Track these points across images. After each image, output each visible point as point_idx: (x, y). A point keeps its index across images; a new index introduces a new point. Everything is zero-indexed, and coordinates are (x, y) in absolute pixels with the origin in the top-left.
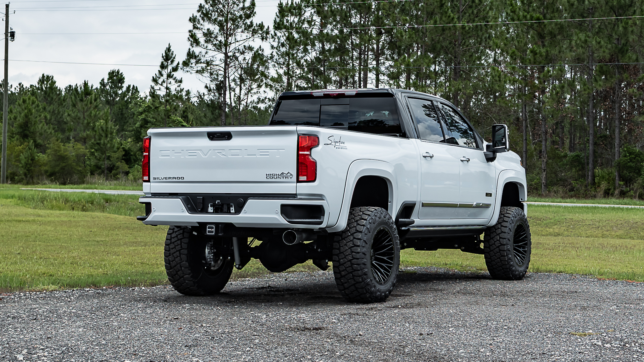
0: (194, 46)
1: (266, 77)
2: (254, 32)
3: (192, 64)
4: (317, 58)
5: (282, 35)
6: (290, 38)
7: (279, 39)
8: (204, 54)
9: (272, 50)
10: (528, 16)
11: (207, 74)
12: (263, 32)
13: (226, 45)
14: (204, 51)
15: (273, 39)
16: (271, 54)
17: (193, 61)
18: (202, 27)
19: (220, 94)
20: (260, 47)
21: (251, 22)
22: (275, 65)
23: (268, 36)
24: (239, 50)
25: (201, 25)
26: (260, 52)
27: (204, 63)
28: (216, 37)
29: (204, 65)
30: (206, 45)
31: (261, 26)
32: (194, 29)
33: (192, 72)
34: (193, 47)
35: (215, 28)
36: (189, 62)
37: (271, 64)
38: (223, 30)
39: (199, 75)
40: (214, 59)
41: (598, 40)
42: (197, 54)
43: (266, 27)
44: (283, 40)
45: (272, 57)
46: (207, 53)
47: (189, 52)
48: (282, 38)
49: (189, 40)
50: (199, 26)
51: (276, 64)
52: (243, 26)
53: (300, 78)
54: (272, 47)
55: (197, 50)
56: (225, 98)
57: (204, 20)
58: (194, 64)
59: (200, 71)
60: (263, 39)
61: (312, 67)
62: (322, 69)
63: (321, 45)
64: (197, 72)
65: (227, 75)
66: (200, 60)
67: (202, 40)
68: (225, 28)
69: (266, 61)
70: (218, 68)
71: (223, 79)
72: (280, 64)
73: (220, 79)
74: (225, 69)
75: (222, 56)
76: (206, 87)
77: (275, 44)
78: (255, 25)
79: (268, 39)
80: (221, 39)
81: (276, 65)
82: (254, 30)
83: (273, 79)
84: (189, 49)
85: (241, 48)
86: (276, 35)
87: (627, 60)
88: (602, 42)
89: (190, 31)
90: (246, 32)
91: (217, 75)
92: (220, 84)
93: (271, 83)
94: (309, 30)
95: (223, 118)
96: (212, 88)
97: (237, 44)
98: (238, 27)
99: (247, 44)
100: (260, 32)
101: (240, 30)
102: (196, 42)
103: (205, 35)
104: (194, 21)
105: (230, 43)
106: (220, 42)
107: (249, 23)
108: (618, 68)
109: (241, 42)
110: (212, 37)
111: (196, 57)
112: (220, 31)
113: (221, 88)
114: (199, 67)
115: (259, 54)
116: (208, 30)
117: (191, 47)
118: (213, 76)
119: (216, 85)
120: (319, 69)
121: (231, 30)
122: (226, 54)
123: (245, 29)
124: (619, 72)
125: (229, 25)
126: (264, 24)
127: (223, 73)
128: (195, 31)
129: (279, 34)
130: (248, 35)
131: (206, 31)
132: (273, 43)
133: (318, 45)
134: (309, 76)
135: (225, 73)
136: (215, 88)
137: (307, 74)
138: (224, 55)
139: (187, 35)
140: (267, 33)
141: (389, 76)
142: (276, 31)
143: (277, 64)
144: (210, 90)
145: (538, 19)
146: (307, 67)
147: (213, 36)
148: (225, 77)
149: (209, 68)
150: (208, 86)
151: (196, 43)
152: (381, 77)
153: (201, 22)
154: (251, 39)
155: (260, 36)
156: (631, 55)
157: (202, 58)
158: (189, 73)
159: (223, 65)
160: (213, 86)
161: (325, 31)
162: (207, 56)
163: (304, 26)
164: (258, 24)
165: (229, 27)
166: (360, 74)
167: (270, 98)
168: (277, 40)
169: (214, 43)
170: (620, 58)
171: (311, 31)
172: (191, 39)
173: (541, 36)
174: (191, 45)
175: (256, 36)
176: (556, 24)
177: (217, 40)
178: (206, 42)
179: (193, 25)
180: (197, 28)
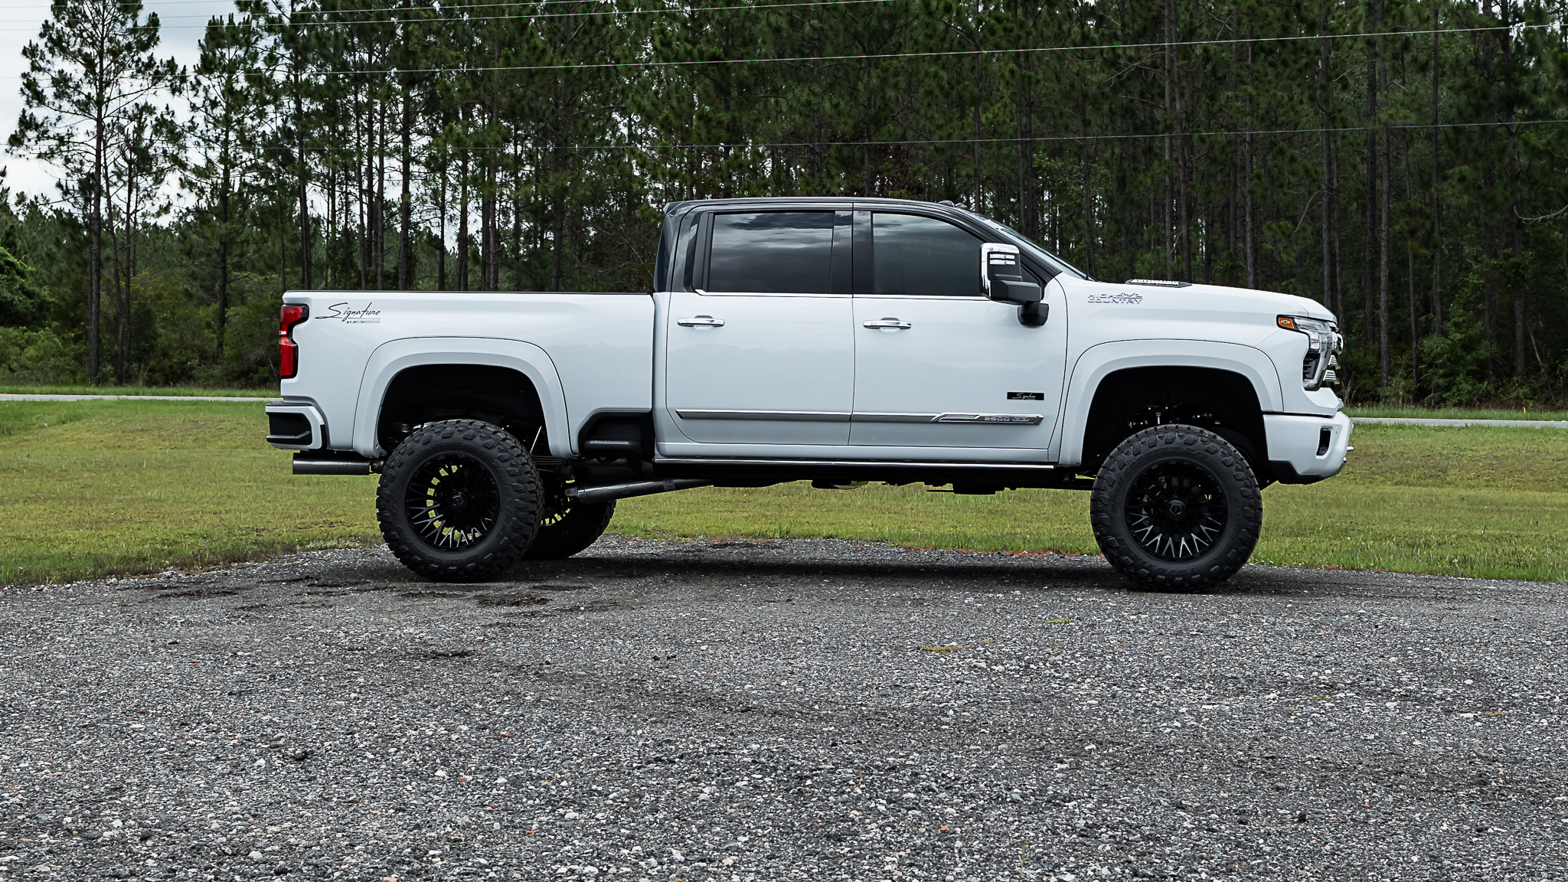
0: (35, 105)
1: (183, 166)
2: (158, 77)
3: (29, 140)
4: (286, 132)
5: (214, 85)
6: (229, 91)
7: (206, 90)
8: (53, 121)
9: (192, 114)
10: (695, 52)
11: (58, 161)
12: (175, 78)
13: (100, 102)
14: (53, 116)
15: (194, 92)
16: (191, 121)
17: (32, 134)
18: (49, 66)
19: (88, 200)
20: (167, 108)
21: (151, 58)
22: (199, 145)
23: (184, 85)
24: (124, 111)
25: (48, 61)
26: (168, 117)
27: (54, 138)
28: (78, 86)
29: (53, 143)
30: (57, 102)
31: (171, 65)
32: (32, 70)
33: (30, 156)
34: (31, 107)
35: (76, 70)
36: (24, 136)
37: (190, 140)
38: (94, 73)
39: (43, 162)
40: (75, 132)
41: (835, 101)
42: (39, 121)
43: (180, 69)
44: (214, 94)
45: (193, 128)
46: (59, 119)
47: (24, 116)
48: (212, 90)
49: (24, 93)
50: (43, 64)
51: (200, 140)
52: (134, 66)
53: (249, 169)
54: (194, 108)
55: (40, 113)
56: (97, 208)
57: (53, 54)
58: (33, 141)
59: (46, 154)
60: (173, 92)
61: (274, 148)
62: (296, 150)
63: (293, 105)
64: (40, 156)
65: (102, 161)
66: (46, 132)
67: (49, 92)
68: (98, 70)
69: (180, 135)
70: (83, 148)
71: (93, 170)
72: (210, 140)
73: (86, 169)
74: (98, 151)
75: (91, 125)
76: (59, 185)
77: (199, 102)
78: (158, 63)
79: (184, 92)
80: (89, 90)
81: (202, 143)
82: (157, 72)
83: (197, 171)
84: (24, 111)
85: (130, 108)
86: (199, 83)
87: (885, 138)
88: (842, 105)
89: (24, 75)
90: (140, 76)
91: (82, 163)
92: (88, 179)
93: (193, 178)
94: (268, 74)
95: (95, 247)
96: (71, 187)
97: (123, 101)
98: (123, 66)
99: (141, 102)
100: (170, 78)
101: (127, 73)
102: (39, 97)
103: (55, 82)
104: (33, 55)
105: (109, 99)
106: (88, 97)
107: (145, 60)
108: (869, 152)
109: (130, 98)
110: (69, 87)
111: (37, 127)
112: (86, 75)
113: (91, 187)
114: (44, 146)
115: (165, 121)
116: (61, 72)
117: (27, 108)
118: (70, 165)
119: (80, 181)
120: (288, 151)
121: (109, 73)
122: (99, 120)
123: (139, 71)
124: (872, 160)
125: (106, 63)
126: (177, 62)
127: (93, 159)
128: (36, 75)
129: (204, 81)
130: (145, 83)
131: (57, 76)
132: (194, 100)
133: (288, 104)
134: (269, 165)
135: (98, 157)
136: (76, 188)
137: (267, 161)
138: (95, 123)
139: (20, 83)
140: (183, 80)
141: (427, 165)
142: (200, 77)
143: (204, 140)
144: (66, 192)
145: (714, 57)
146: (264, 146)
147: (71, 84)
148: (98, 165)
149: (64, 148)
150: (63, 183)
151: (38, 99)
152: (414, 168)
153: (48, 56)
154: (152, 91)
155: (169, 84)
156: (892, 128)
157: (50, 128)
158: (23, 159)
159: (94, 143)
160: (73, 183)
161: (304, 77)
162: (59, 124)
163: (256, 66)
164: (164, 62)
165: (105, 66)
166: (370, 161)
167: (191, 208)
168: (202, 93)
169: (75, 98)
170: (872, 132)
171: (272, 75)
172: (27, 92)
173: (723, 90)
174: (28, 102)
175: (161, 84)
176: (751, 67)
177: (80, 92)
178: (57, 96)
179: (32, 64)
180: (40, 69)
